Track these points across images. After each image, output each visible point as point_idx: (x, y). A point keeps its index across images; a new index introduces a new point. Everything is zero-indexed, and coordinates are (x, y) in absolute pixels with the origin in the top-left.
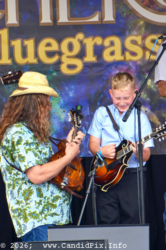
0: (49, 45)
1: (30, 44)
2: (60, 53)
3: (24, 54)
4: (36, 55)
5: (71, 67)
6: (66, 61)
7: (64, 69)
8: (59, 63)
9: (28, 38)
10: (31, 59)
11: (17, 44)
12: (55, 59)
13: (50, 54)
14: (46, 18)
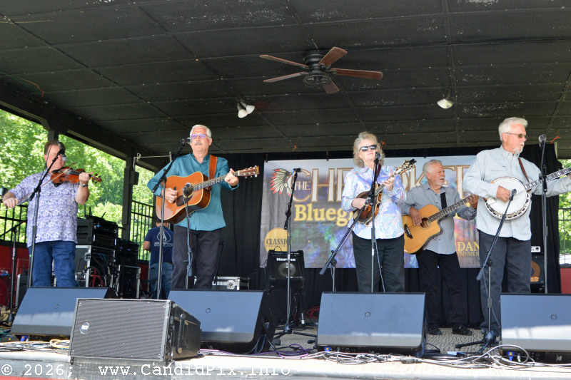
0: (331, 211)
1: (322, 210)
2: (336, 216)
3: (319, 216)
4: (325, 216)
5: (341, 222)
6: (339, 219)
7: (339, 224)
8: (336, 219)
9: (321, 208)
10: (322, 219)
11: (316, 211)
12: (335, 218)
13: (332, 216)
14: (331, 198)
